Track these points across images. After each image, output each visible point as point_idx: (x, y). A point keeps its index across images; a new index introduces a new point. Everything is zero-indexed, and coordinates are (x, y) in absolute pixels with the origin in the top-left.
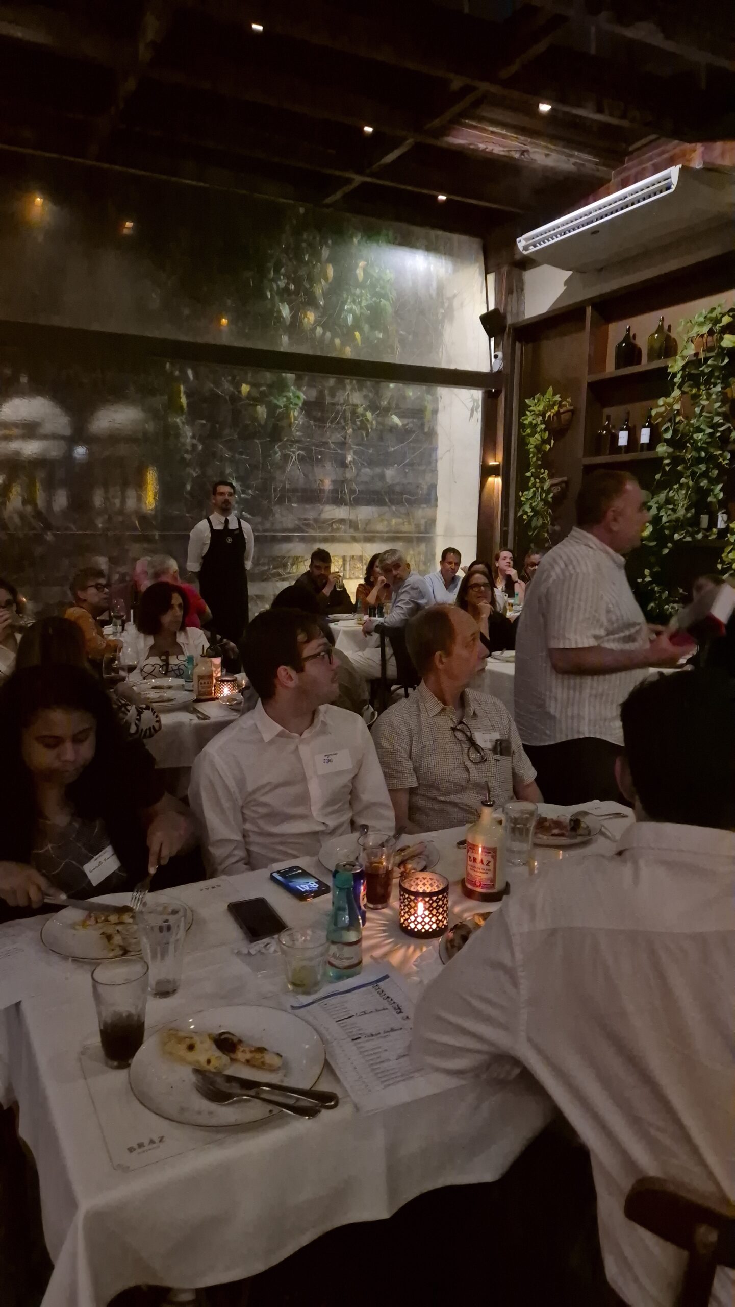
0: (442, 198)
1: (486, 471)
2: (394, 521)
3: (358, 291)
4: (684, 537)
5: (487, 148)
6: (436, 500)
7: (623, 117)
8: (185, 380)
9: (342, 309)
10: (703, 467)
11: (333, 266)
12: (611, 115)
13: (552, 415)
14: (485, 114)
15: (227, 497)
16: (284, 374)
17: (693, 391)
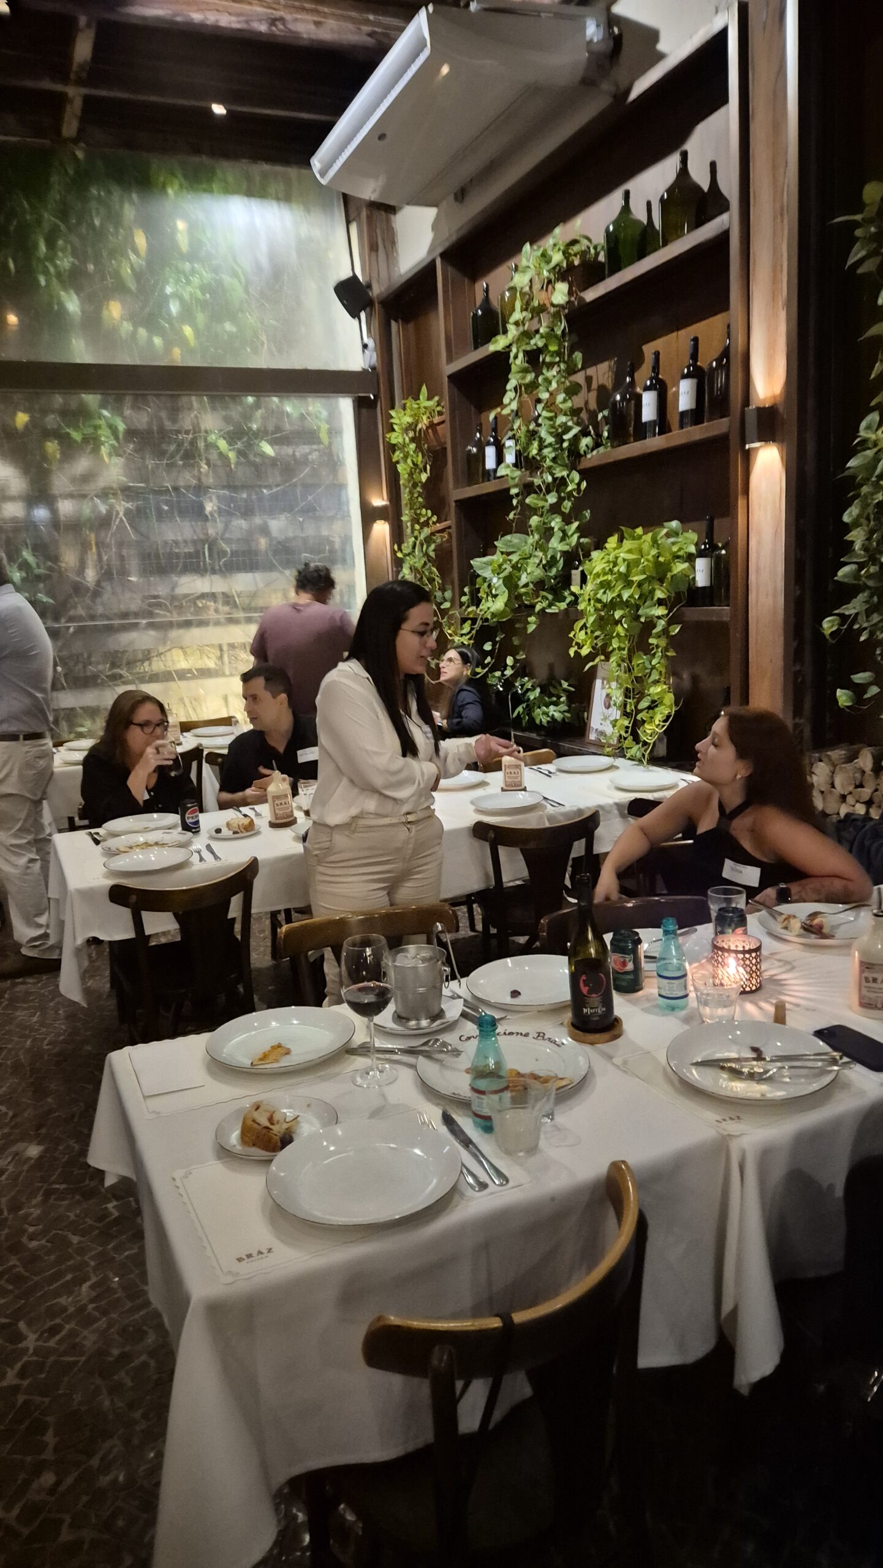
0: (219, 109)
1: (370, 515)
5: (206, 19)
13: (424, 427)
16: (83, 395)
17: (530, 377)
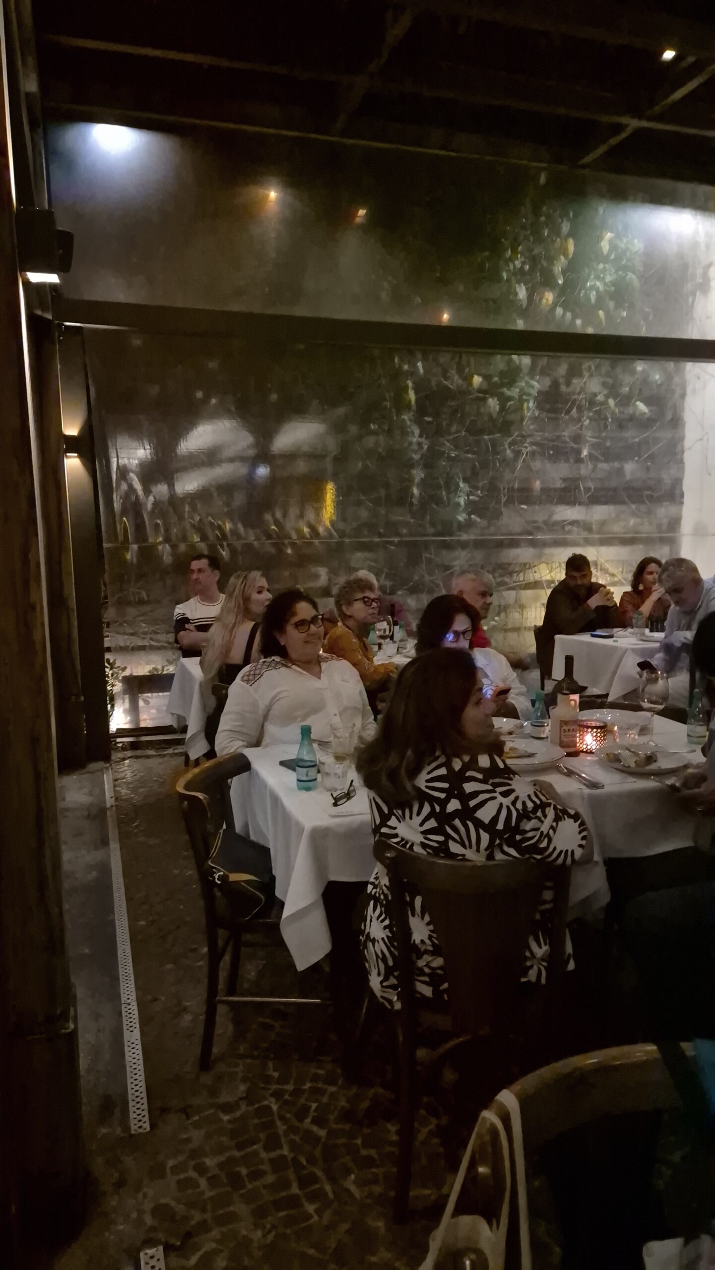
3: (601, 266)
6: (682, 495)
8: (413, 373)
9: (584, 286)
11: (573, 239)
16: (517, 357)
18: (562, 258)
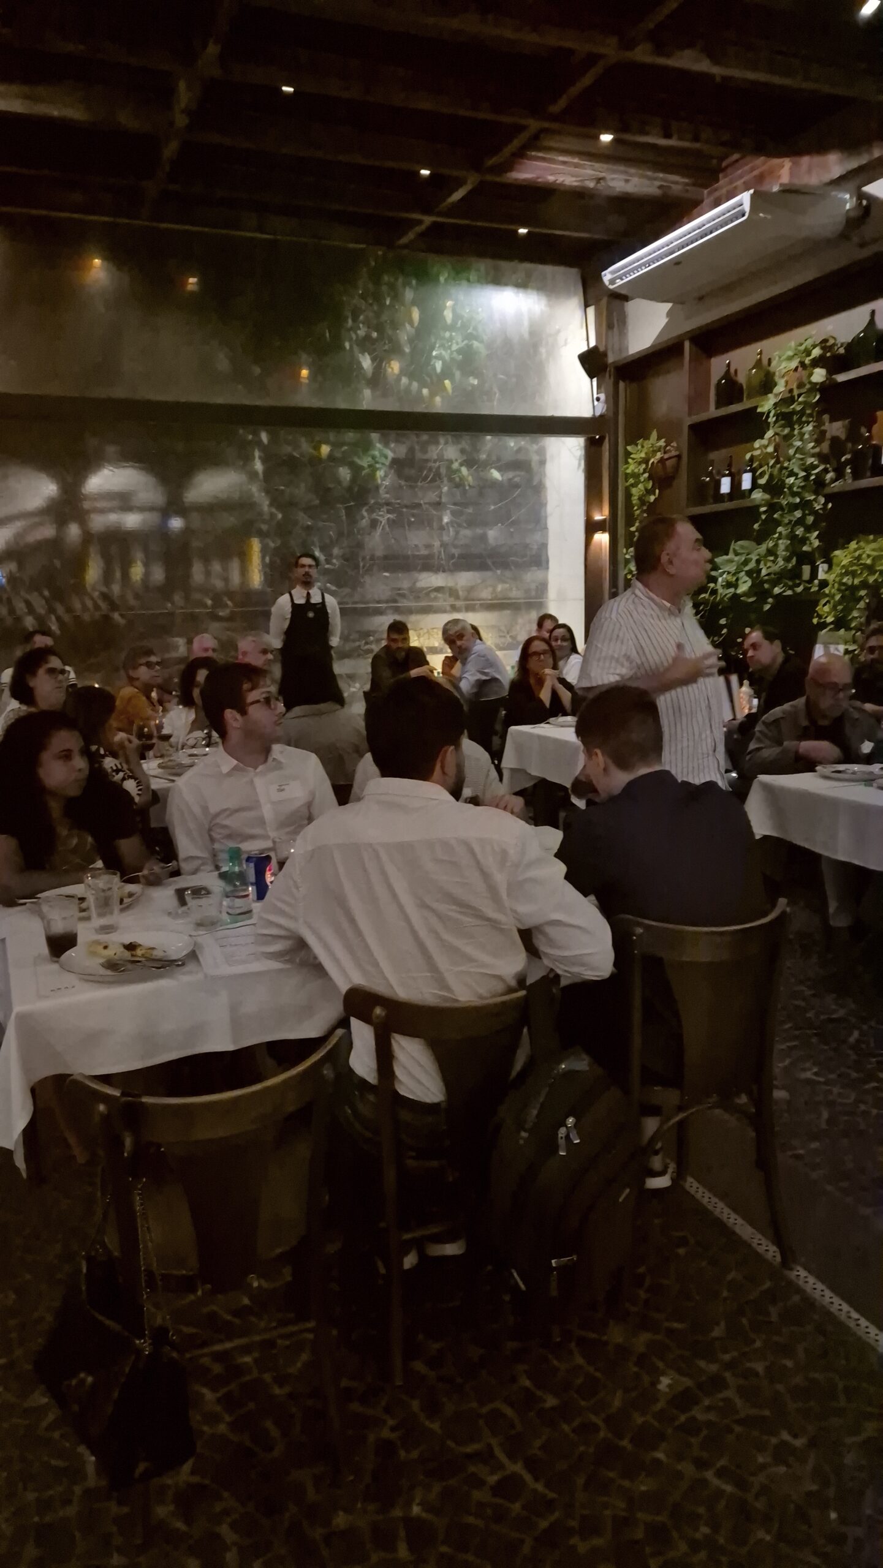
0: (523, 231)
1: (591, 528)
2: (500, 588)
3: (447, 334)
4: (784, 591)
5: (557, 180)
6: (547, 562)
7: (696, 139)
8: (259, 443)
9: (430, 357)
10: (798, 514)
11: (418, 309)
12: (680, 139)
13: (656, 462)
14: (553, 144)
15: (307, 569)
16: (368, 434)
17: (787, 431)
18: (408, 327)
